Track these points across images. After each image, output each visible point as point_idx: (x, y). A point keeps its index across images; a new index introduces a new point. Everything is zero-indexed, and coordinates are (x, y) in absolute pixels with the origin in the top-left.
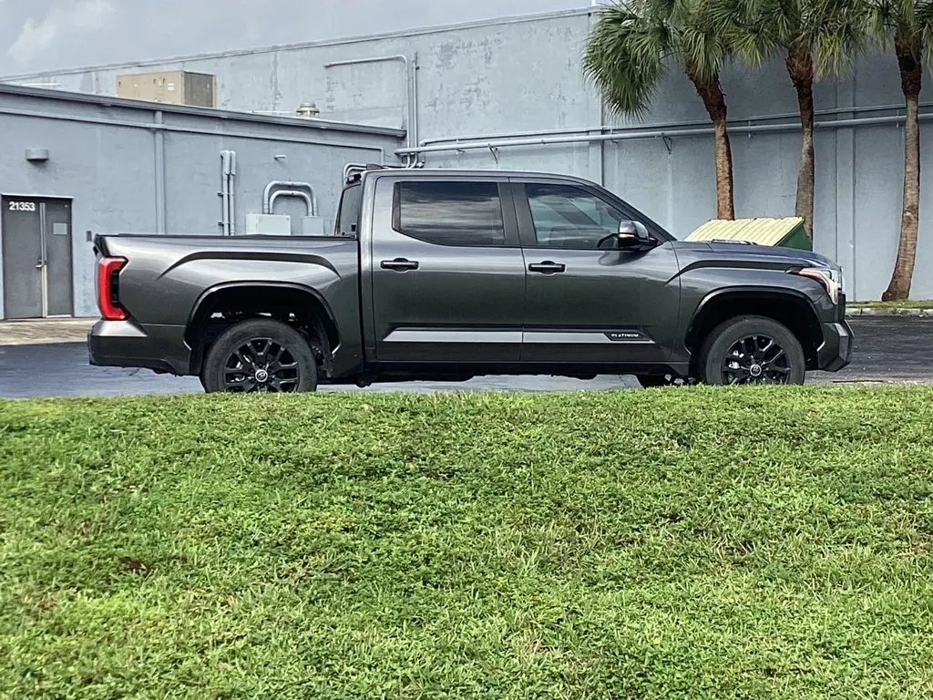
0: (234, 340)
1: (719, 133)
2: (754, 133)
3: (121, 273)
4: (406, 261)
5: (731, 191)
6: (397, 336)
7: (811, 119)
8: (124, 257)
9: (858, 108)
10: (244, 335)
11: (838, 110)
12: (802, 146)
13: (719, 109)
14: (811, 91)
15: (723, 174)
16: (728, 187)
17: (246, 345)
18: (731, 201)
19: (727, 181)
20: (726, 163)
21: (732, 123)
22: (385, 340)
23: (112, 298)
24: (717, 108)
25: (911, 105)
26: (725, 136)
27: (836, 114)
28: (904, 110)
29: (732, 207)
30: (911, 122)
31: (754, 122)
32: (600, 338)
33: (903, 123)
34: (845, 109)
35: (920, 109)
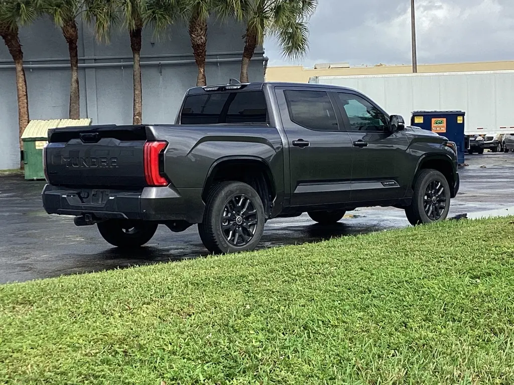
0: (226, 196)
1: (19, 68)
2: (34, 69)
3: (165, 152)
5: (27, 103)
6: (300, 189)
7: (77, 63)
8: (166, 141)
9: (97, 57)
11: (85, 57)
12: (72, 78)
13: (20, 54)
14: (77, 46)
15: (22, 93)
16: (26, 101)
17: (232, 200)
18: (28, 109)
19: (25, 97)
20: (24, 86)
21: (28, 62)
22: (295, 192)
23: (160, 171)
24: (17, 54)
25: (137, 56)
26: (23, 70)
27: (84, 60)
28: (133, 59)
29: (28, 112)
30: (137, 66)
31: (34, 62)
32: (378, 185)
33: (132, 66)
34: (90, 57)
35: (142, 59)
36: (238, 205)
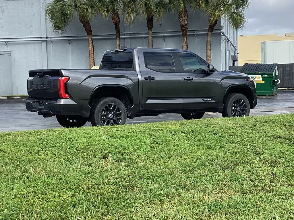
0: (103, 104)
1: (90, 39)
2: (98, 39)
3: (68, 82)
4: (151, 77)
5: (94, 57)
6: (149, 102)
7: (119, 36)
8: (69, 77)
9: (131, 33)
10: (106, 102)
11: (125, 33)
12: (117, 43)
13: (90, 31)
14: (119, 27)
15: (91, 52)
16: (93, 56)
17: (107, 106)
18: (94, 60)
19: (93, 54)
20: (92, 48)
21: (94, 36)
22: (146, 103)
23: (65, 91)
24: (89, 31)
25: (150, 31)
26: (92, 40)
27: (124, 34)
28: (148, 33)
29: (94, 62)
30: (150, 37)
31: (99, 36)
32: (201, 101)
33: (148, 37)
34: (127, 33)
35: (153, 33)
36: (110, 109)
